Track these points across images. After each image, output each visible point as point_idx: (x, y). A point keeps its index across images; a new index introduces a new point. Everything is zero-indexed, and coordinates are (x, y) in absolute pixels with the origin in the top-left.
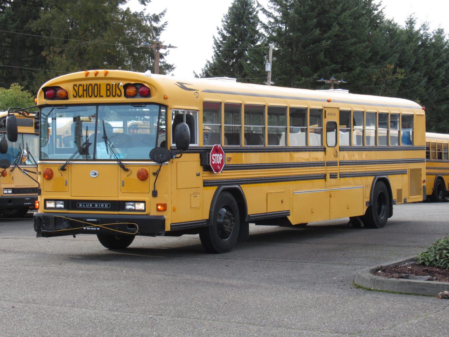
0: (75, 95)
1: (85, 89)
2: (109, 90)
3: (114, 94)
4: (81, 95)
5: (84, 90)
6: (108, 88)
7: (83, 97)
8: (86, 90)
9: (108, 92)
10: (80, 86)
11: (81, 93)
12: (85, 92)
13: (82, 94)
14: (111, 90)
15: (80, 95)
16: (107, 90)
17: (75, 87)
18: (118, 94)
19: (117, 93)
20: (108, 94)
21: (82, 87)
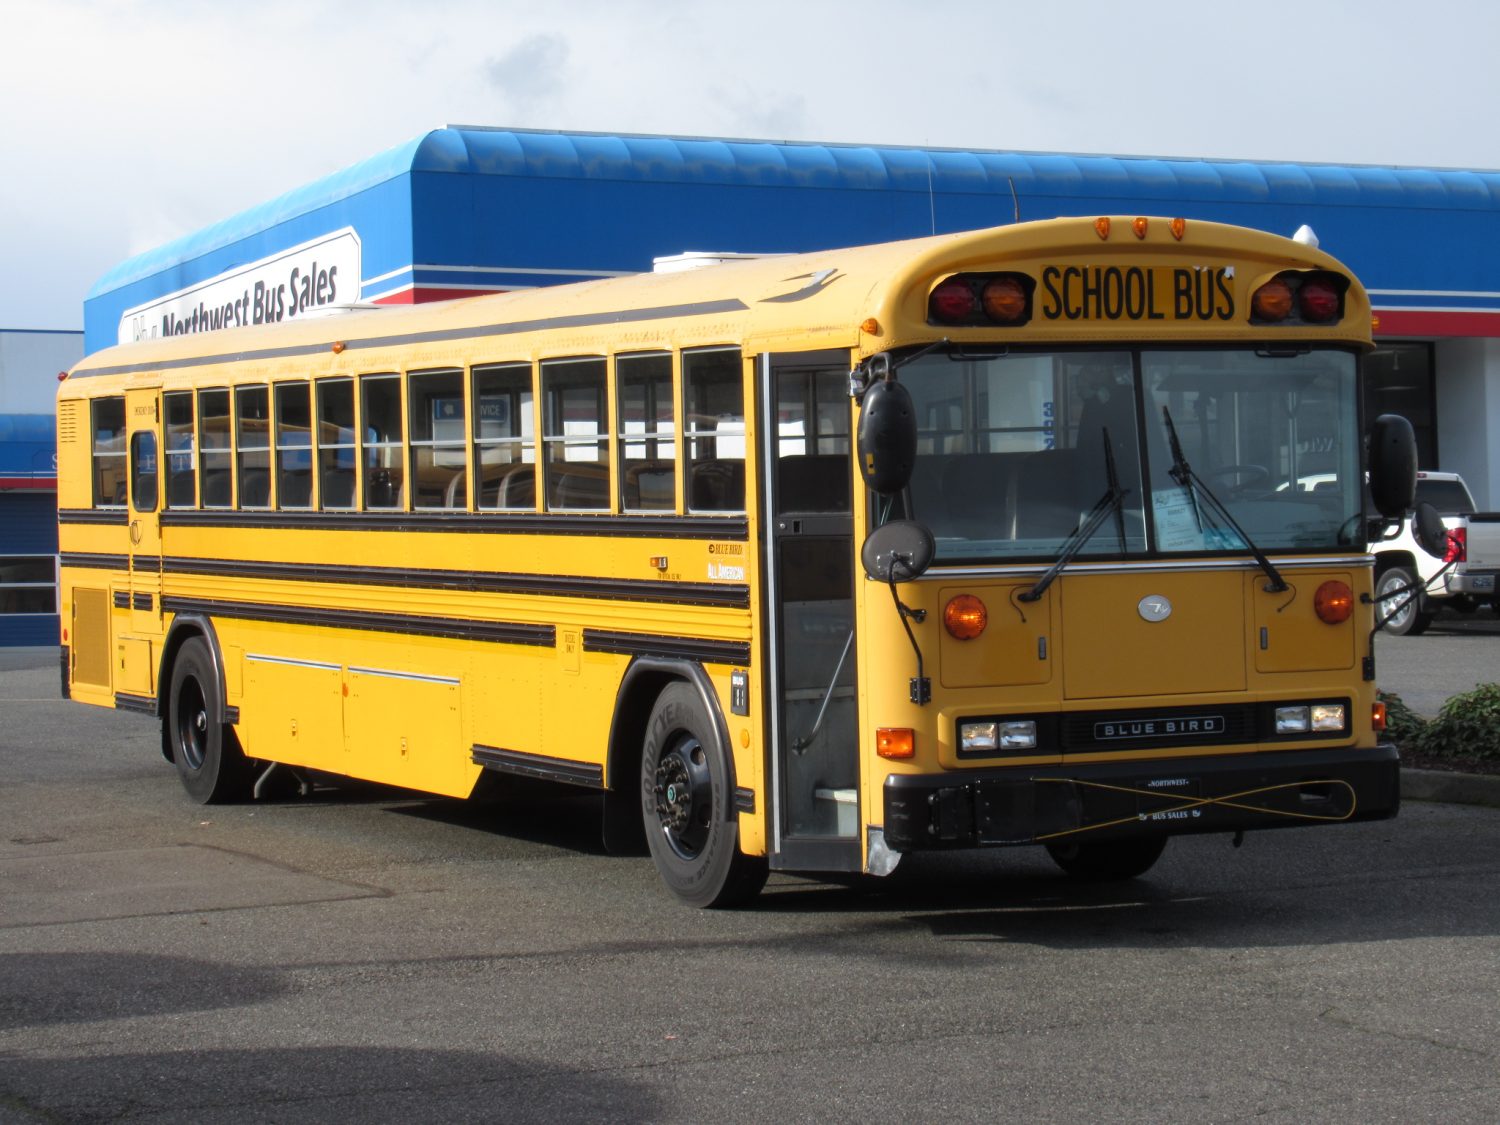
0: (1053, 309)
1: (1092, 285)
2: (1187, 293)
3: (1205, 310)
4: (1078, 309)
5: (1087, 292)
6: (1183, 285)
7: (1086, 316)
8: (1096, 292)
9: (1183, 300)
10: (1072, 276)
11: (1075, 302)
12: (1092, 299)
13: (1081, 305)
14: (1193, 293)
15: (1073, 310)
16: (1178, 293)
17: (1051, 276)
18: (1219, 310)
19: (1216, 306)
20: (1184, 309)
21: (1081, 279)
